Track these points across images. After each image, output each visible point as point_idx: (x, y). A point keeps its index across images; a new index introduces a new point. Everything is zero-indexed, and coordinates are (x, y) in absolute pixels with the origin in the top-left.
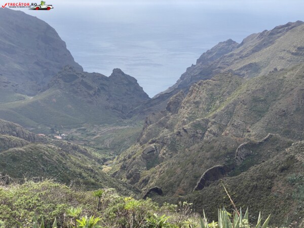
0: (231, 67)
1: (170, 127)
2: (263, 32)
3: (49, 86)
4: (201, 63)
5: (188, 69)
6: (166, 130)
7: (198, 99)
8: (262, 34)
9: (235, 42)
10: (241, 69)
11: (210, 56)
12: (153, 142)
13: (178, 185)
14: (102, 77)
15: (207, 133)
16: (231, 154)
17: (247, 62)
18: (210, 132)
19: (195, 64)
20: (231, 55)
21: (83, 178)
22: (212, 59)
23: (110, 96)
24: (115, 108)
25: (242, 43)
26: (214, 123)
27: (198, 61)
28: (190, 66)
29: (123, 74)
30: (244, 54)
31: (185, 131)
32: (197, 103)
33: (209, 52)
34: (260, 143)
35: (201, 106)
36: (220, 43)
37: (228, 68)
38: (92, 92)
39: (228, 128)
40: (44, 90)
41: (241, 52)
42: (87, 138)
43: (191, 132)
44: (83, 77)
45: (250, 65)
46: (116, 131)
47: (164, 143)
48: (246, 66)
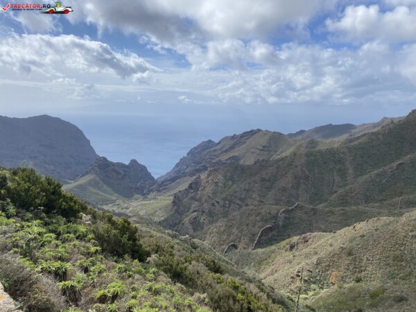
0: (220, 158)
2: (233, 135)
3: (87, 173)
4: (190, 155)
7: (216, 180)
8: (233, 137)
9: (213, 142)
11: (197, 151)
17: (231, 154)
19: (186, 156)
20: (215, 150)
24: (137, 188)
25: (219, 143)
28: (182, 158)
29: (138, 163)
35: (219, 185)
37: (217, 159)
41: (222, 148)
42: (123, 211)
43: (222, 203)
44: (113, 165)
45: (233, 157)
46: (144, 205)
47: (203, 212)
48: (230, 158)
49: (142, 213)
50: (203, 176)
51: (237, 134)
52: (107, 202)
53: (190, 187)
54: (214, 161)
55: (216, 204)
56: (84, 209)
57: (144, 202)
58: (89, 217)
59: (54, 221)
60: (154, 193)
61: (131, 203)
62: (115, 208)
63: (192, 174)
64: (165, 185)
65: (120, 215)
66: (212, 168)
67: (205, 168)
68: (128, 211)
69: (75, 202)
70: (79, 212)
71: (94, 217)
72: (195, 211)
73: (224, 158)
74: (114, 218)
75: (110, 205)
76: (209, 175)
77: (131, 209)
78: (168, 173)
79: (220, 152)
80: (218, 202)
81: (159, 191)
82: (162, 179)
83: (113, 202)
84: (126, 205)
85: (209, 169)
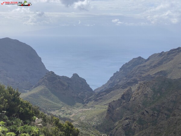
0: (148, 73)
2: (162, 53)
4: (122, 70)
9: (143, 58)
11: (128, 67)
18: (163, 113)
19: (119, 71)
20: (145, 66)
25: (148, 59)
28: (116, 72)
33: (127, 64)
36: (134, 59)
41: (151, 64)
42: (67, 116)
43: (151, 112)
44: (59, 78)
45: (161, 72)
46: (84, 112)
47: (134, 120)
48: (158, 72)
49: (82, 119)
50: (134, 88)
51: (165, 52)
52: (54, 108)
53: (123, 97)
54: (143, 75)
55: (145, 113)
56: (37, 114)
57: (84, 109)
58: (41, 120)
59: (14, 122)
60: (92, 102)
61: (73, 110)
62: (60, 114)
63: (124, 87)
64: (101, 96)
65: (64, 119)
66: (142, 82)
67: (136, 82)
68: (71, 116)
69: (30, 108)
70: (33, 115)
71: (45, 120)
72: (127, 119)
73: (152, 73)
74: (61, 122)
75: (57, 111)
76: (139, 88)
77: (73, 115)
78: (103, 85)
79: (148, 67)
80: (147, 112)
81: (96, 100)
82: (99, 91)
83: (59, 108)
84: (69, 111)
85: (139, 82)
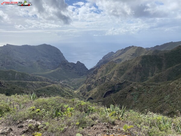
1: (95, 79)
2: (122, 49)
3: (58, 67)
5: (100, 61)
6: (93, 79)
7: (103, 70)
9: (114, 52)
10: (116, 60)
12: (90, 83)
13: (98, 97)
14: (74, 64)
15: (106, 80)
16: (114, 86)
17: (117, 58)
18: (107, 80)
21: (68, 95)
22: (107, 58)
23: (76, 69)
24: (78, 73)
26: (108, 77)
27: (103, 58)
29: (80, 63)
30: (116, 56)
31: (99, 80)
32: (103, 71)
33: (106, 56)
34: (122, 83)
35: (104, 72)
36: (109, 53)
38: (71, 68)
39: (112, 79)
40: (56, 68)
43: (101, 80)
47: (93, 84)
76: (101, 68)
79: (114, 57)
